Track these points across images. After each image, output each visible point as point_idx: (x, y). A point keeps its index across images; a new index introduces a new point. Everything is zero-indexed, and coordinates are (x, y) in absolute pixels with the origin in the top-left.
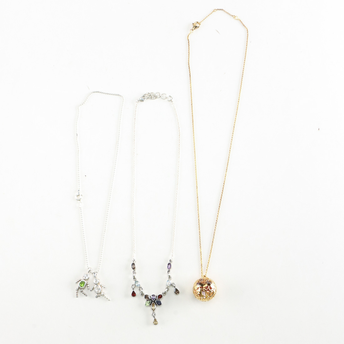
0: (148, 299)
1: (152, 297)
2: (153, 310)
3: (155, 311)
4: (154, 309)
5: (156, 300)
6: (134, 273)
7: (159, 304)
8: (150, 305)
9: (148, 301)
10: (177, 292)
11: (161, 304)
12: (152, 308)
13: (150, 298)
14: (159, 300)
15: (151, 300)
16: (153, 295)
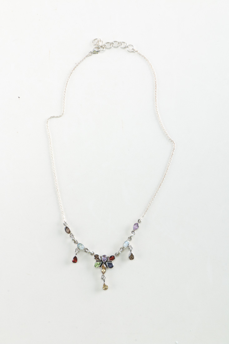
0: (98, 260)
1: (103, 258)
2: (103, 273)
3: (105, 275)
4: (105, 272)
5: (107, 261)
6: (72, 236)
7: (111, 266)
8: (100, 266)
9: (98, 263)
10: (132, 257)
11: (112, 267)
12: (102, 270)
13: (100, 258)
14: (111, 262)
15: (101, 261)
16: (104, 256)
